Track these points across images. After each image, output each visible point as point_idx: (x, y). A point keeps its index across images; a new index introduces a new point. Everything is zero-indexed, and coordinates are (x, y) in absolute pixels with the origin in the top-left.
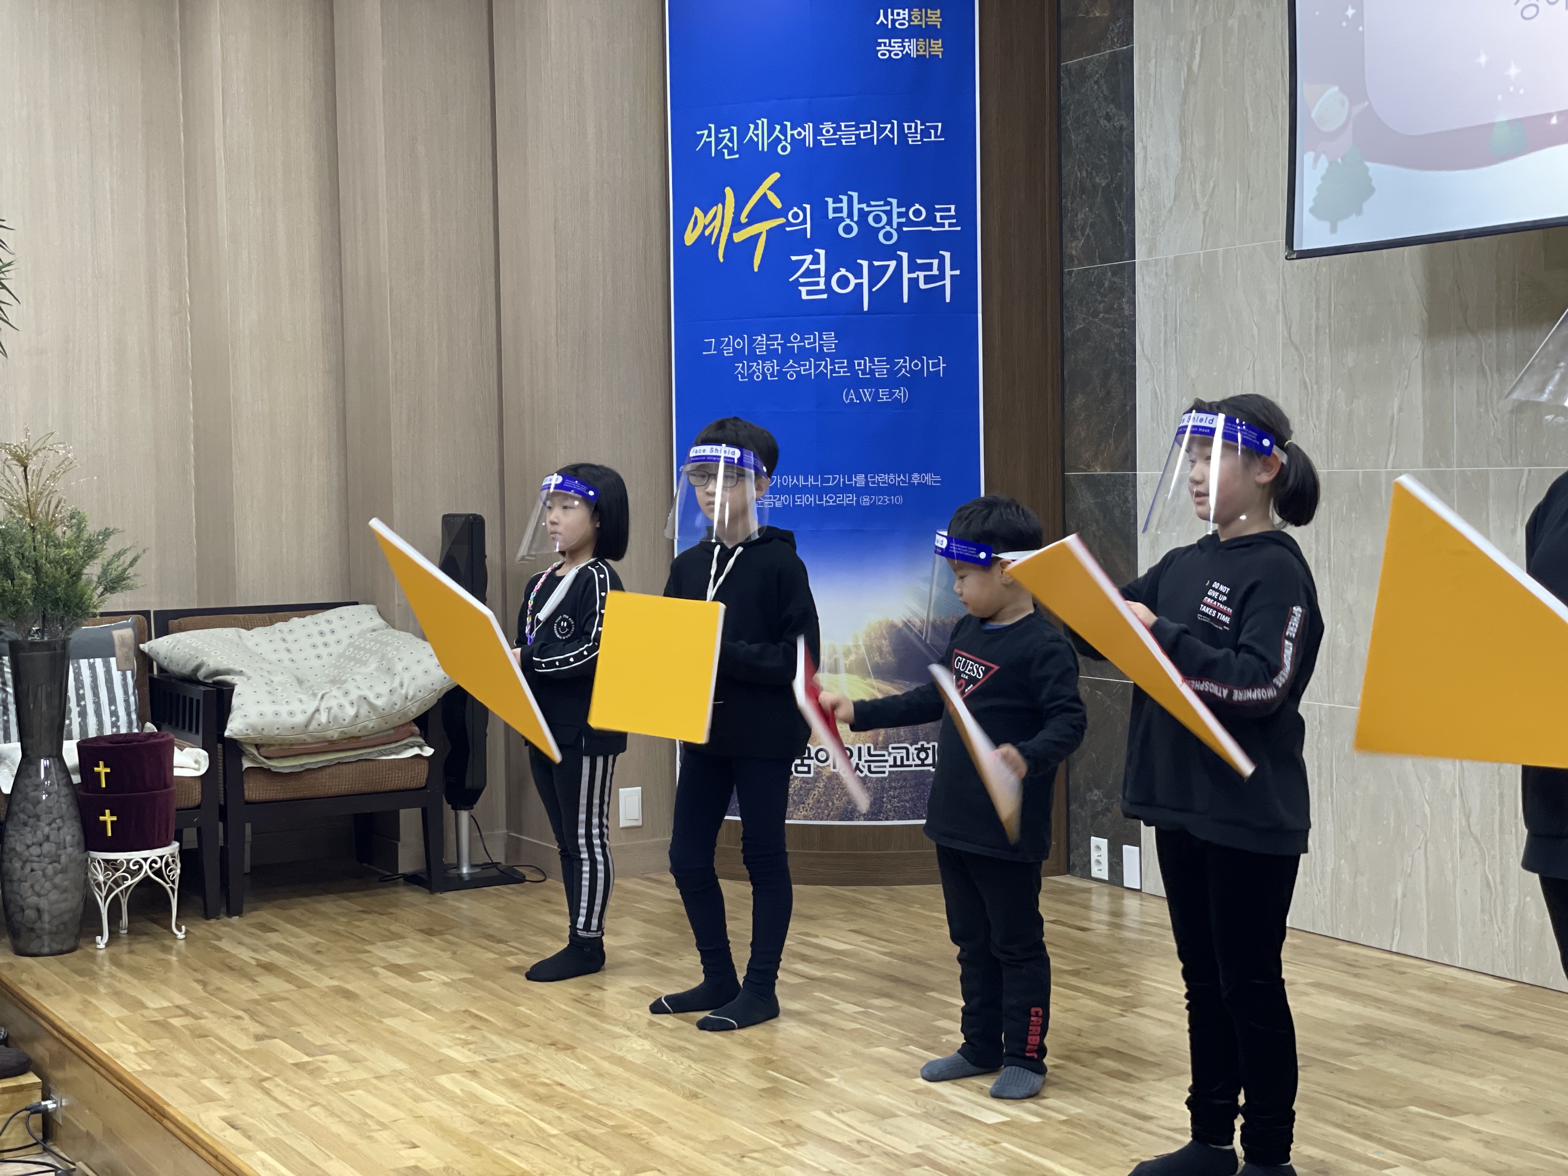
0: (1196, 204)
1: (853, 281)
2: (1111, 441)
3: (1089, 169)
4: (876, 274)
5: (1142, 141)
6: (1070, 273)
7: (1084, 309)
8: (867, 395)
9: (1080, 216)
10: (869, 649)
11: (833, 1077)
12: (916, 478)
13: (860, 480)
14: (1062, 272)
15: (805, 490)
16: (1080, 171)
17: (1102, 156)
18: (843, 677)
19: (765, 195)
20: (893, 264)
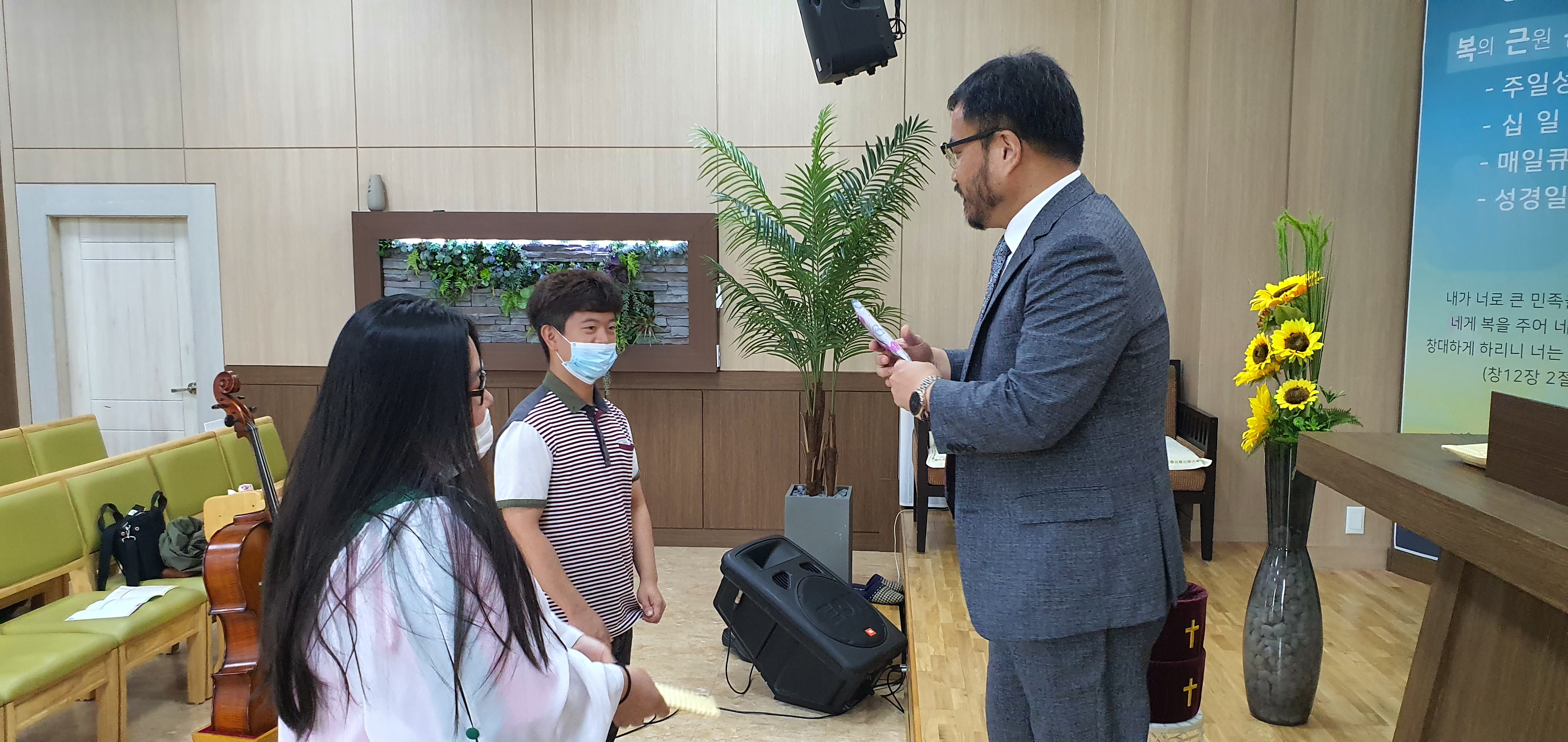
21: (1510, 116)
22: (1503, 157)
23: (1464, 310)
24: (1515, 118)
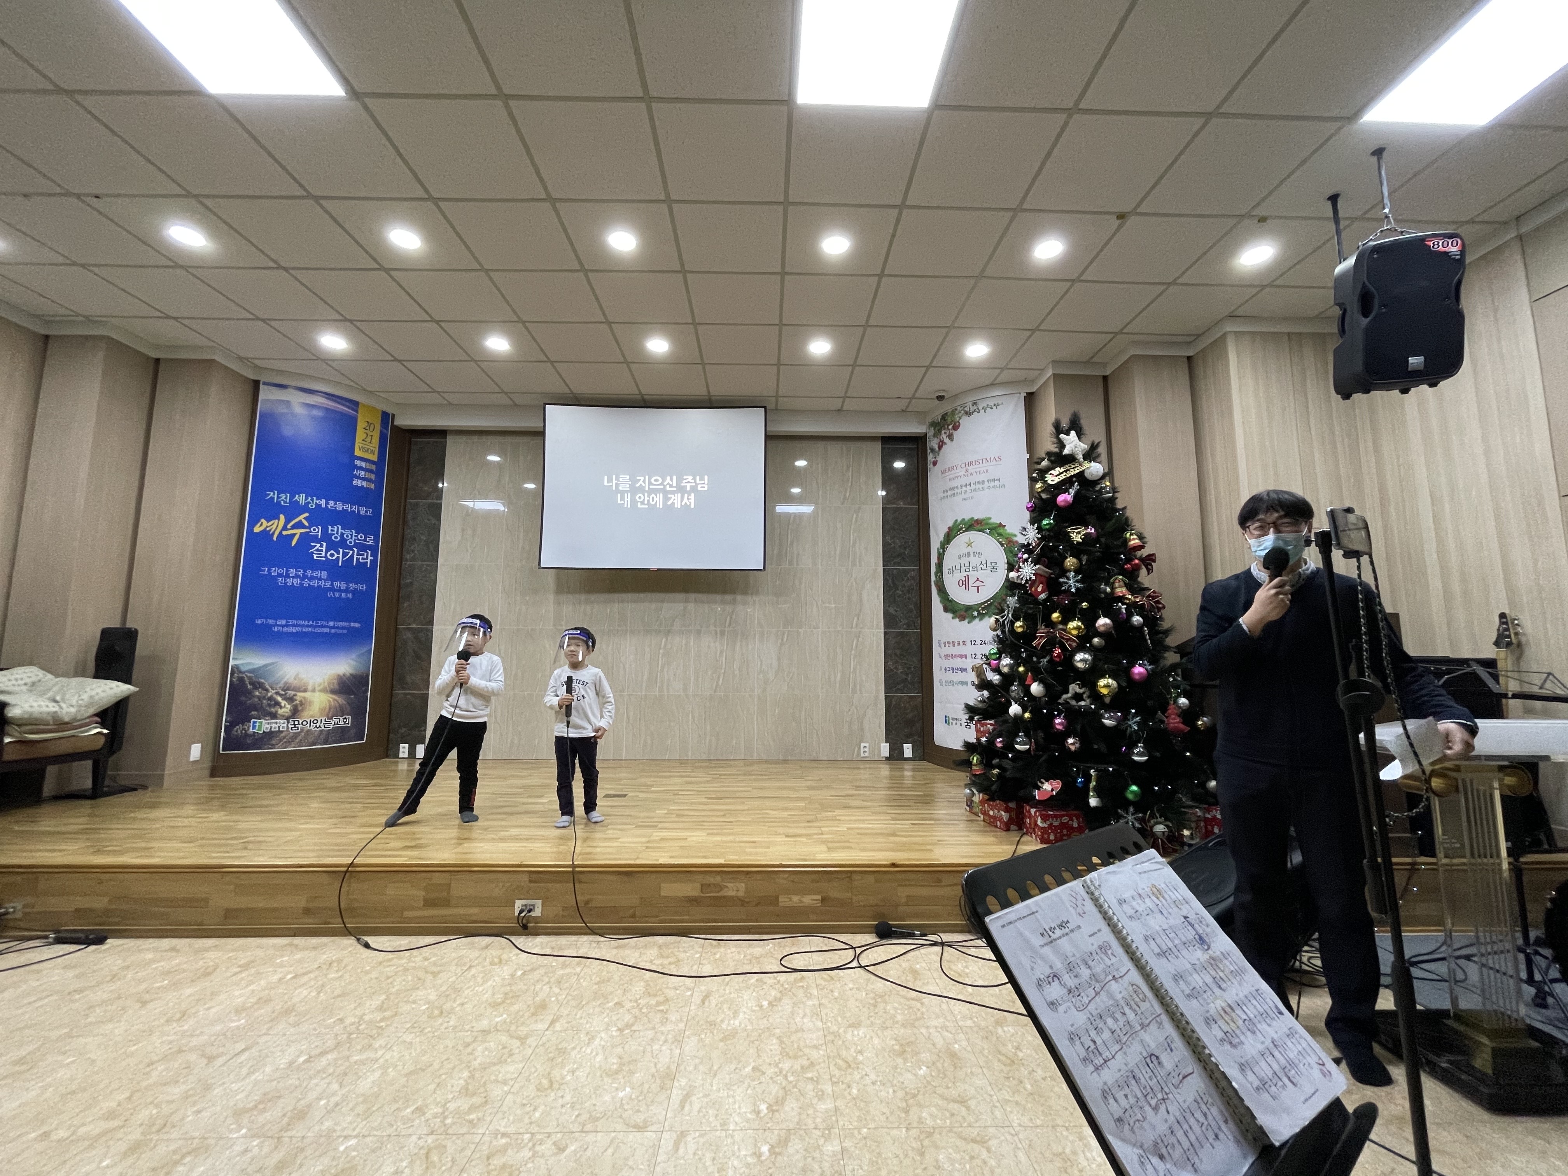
0: (467, 549)
1: (336, 555)
4: (345, 554)
6: (406, 564)
7: (412, 576)
8: (337, 595)
10: (329, 684)
12: (352, 624)
13: (331, 624)
14: (402, 564)
15: (308, 626)
17: (424, 531)
18: (317, 694)
19: (301, 521)
20: (351, 552)
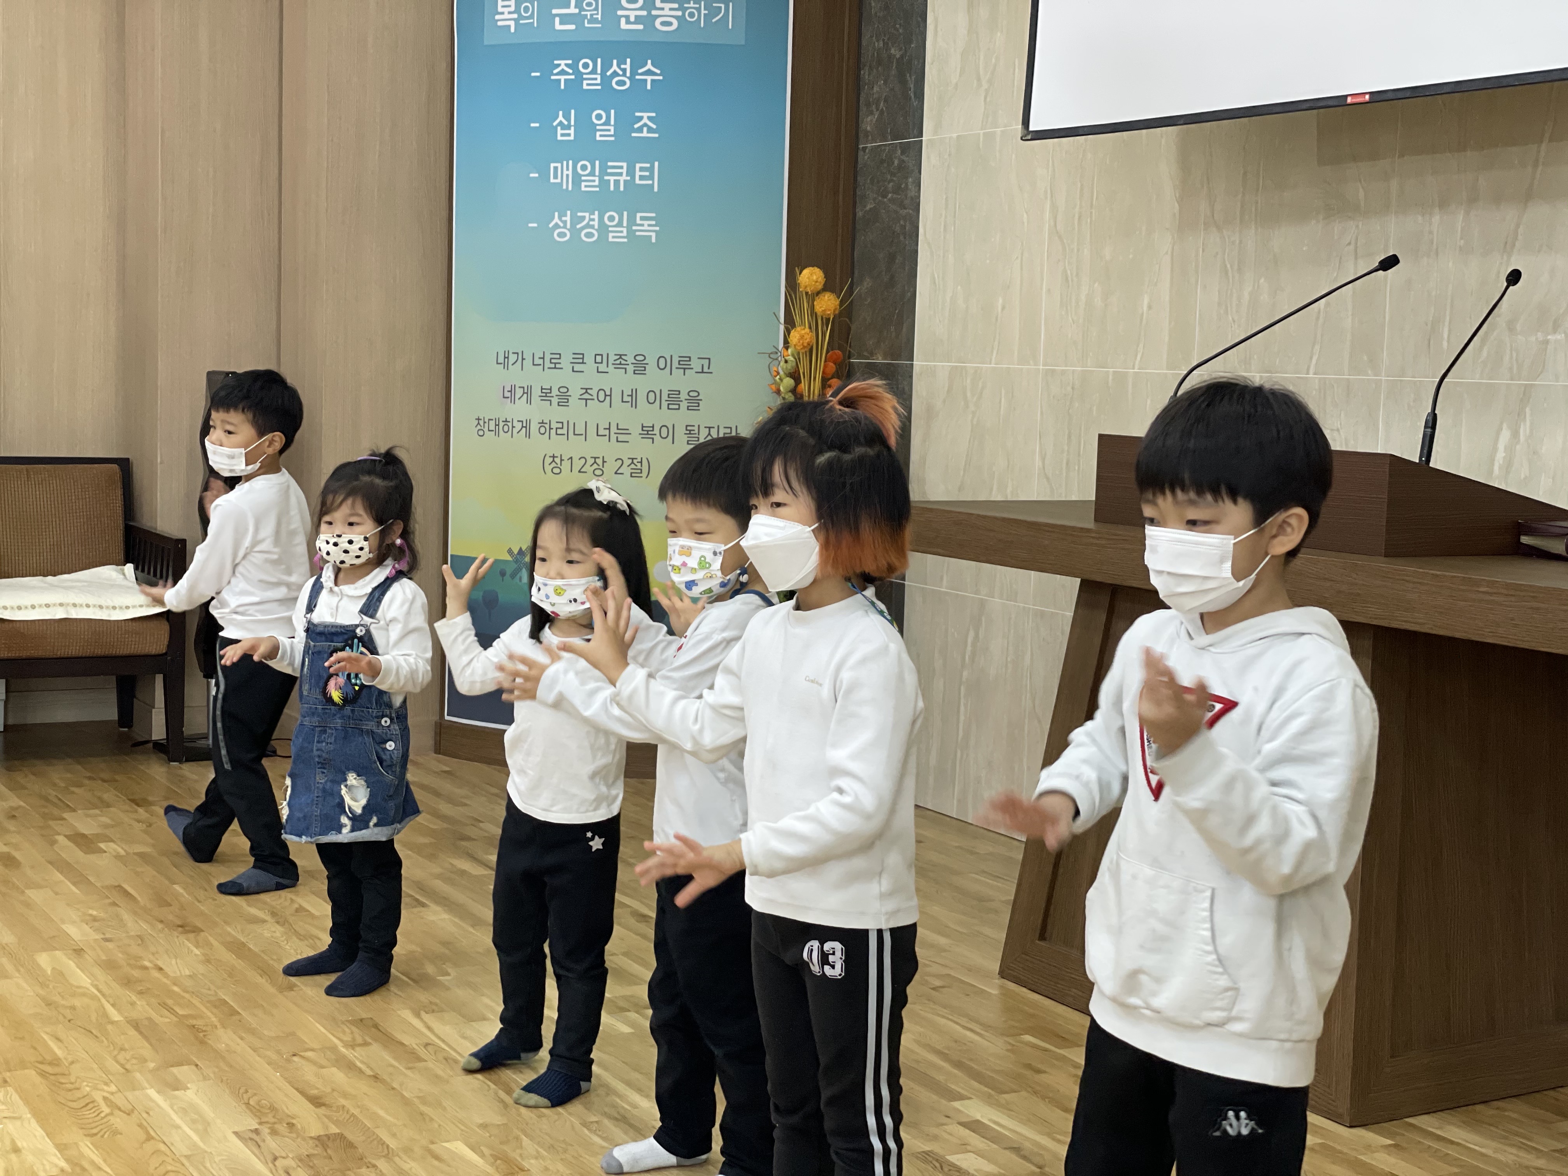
0: (979, 79)
2: (893, 328)
3: (886, 39)
5: (934, 12)
6: (864, 149)
7: (875, 188)
9: (875, 89)
11: (448, 974)
14: (858, 148)
16: (878, 41)
17: (898, 26)
21: (561, 113)
22: (556, 168)
23: (516, 376)
24: (567, 117)
